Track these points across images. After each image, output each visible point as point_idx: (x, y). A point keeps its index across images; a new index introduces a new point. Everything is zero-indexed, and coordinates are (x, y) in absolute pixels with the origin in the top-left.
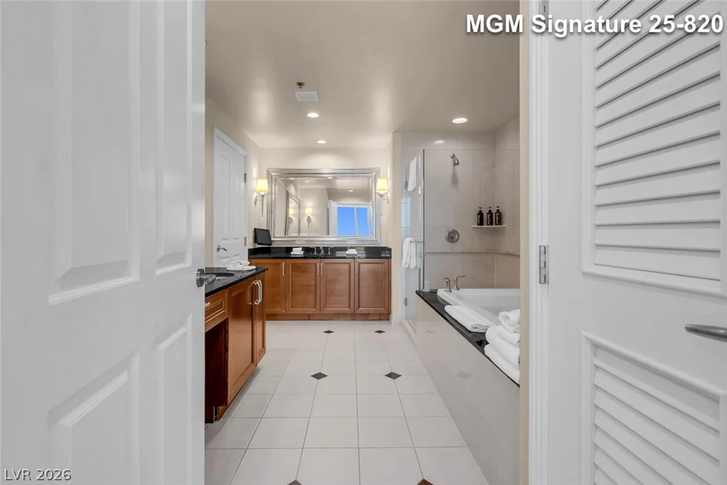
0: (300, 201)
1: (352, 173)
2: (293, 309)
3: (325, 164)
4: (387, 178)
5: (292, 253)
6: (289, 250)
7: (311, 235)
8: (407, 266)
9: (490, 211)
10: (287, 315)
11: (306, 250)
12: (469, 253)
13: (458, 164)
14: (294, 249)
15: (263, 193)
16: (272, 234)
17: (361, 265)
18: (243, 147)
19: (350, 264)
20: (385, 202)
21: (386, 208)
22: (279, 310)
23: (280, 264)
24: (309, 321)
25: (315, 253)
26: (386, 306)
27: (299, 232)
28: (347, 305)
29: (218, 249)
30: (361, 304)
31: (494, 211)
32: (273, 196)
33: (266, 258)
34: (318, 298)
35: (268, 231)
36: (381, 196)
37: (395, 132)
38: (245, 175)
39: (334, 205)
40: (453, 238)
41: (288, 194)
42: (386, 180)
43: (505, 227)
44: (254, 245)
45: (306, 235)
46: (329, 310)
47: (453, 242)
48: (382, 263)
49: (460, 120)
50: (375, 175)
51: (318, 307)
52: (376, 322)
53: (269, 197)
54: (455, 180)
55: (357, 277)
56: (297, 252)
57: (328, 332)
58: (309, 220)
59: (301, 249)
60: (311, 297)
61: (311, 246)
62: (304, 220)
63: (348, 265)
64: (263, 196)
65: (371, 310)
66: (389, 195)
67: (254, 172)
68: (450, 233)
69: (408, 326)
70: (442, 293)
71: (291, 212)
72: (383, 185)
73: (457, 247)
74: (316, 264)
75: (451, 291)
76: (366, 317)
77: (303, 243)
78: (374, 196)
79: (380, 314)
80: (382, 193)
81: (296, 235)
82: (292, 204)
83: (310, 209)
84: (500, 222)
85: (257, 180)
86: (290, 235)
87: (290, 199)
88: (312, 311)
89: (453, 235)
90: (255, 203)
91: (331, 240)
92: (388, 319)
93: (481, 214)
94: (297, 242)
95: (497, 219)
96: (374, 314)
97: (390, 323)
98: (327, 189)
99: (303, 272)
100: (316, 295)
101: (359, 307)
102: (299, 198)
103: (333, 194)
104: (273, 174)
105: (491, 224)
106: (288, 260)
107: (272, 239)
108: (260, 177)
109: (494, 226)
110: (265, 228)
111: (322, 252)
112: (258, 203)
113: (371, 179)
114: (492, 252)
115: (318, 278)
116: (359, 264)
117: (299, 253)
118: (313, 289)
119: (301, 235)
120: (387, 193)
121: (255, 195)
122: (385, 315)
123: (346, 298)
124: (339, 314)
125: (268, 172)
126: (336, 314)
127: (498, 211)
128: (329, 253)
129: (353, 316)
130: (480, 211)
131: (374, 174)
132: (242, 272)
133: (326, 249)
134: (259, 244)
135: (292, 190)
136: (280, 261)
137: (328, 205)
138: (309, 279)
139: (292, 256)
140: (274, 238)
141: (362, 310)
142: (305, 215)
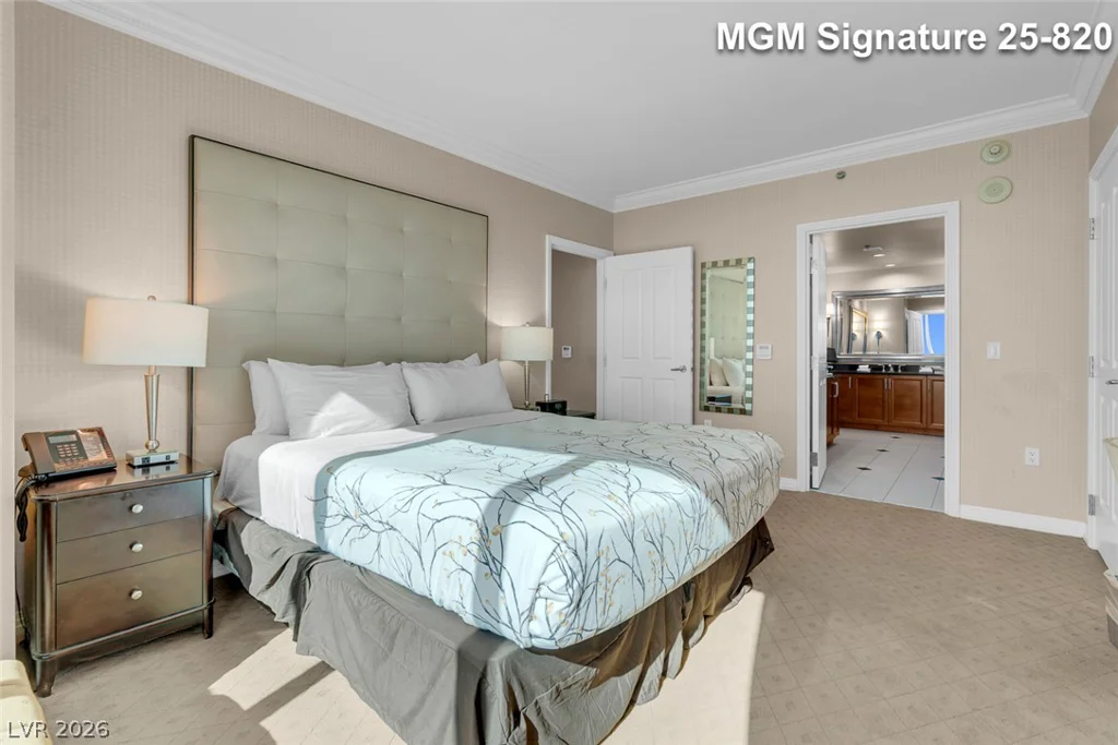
0: (867, 314)
2: (860, 418)
5: (858, 370)
6: (855, 366)
7: (881, 353)
10: (854, 423)
11: (874, 367)
14: (860, 366)
15: (829, 316)
16: (837, 352)
17: (935, 383)
19: (921, 381)
22: (845, 418)
23: (847, 379)
24: (876, 431)
25: (884, 370)
27: (865, 350)
28: (919, 419)
30: (935, 419)
32: (838, 316)
34: (886, 410)
39: (915, 316)
45: (875, 353)
51: (886, 419)
53: (835, 318)
56: (864, 368)
58: (879, 335)
59: (868, 366)
60: (879, 410)
61: (879, 364)
62: (872, 337)
63: (918, 383)
64: (829, 319)
74: (883, 380)
77: (870, 361)
81: (861, 353)
82: (856, 318)
83: (880, 322)
86: (854, 353)
88: (880, 421)
91: (903, 358)
94: (862, 360)
99: (871, 386)
100: (883, 408)
101: (932, 422)
102: (865, 312)
104: (838, 297)
106: (855, 376)
107: (838, 357)
110: (831, 347)
111: (892, 370)
115: (886, 392)
117: (866, 370)
118: (881, 402)
119: (868, 353)
123: (917, 414)
124: (909, 428)
125: (833, 296)
128: (900, 370)
129: (925, 431)
133: (896, 367)
136: (845, 376)
137: (907, 315)
138: (876, 393)
139: (859, 372)
140: (838, 355)
141: (936, 426)
142: (874, 330)
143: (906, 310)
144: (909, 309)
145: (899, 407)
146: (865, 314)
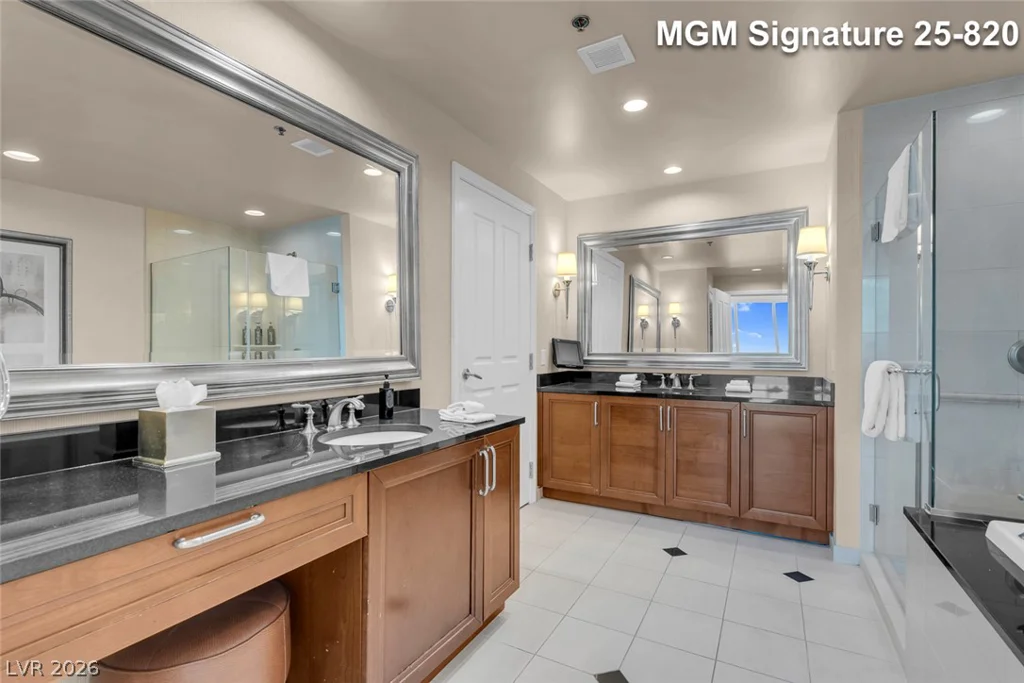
0: (659, 292)
1: (741, 225)
2: (614, 489)
3: (687, 213)
4: (825, 224)
5: (617, 384)
7: (678, 352)
8: (875, 433)
10: (603, 497)
11: (650, 379)
14: (622, 377)
15: (567, 278)
16: (585, 348)
17: (757, 417)
18: (529, 202)
19: (729, 413)
20: (820, 278)
21: (822, 293)
22: (586, 487)
23: (591, 404)
24: (644, 518)
25: (663, 386)
26: (821, 513)
28: (722, 496)
29: (465, 376)
30: (757, 500)
32: (588, 284)
33: (567, 393)
34: (662, 473)
35: (577, 344)
36: (810, 265)
37: (845, 111)
38: (531, 247)
39: (722, 298)
41: (631, 281)
42: (822, 230)
45: (671, 351)
46: (677, 502)
48: (810, 416)
50: (796, 223)
51: (661, 492)
52: (793, 545)
53: (582, 284)
55: (746, 442)
56: (628, 382)
57: (675, 552)
58: (676, 324)
59: (635, 376)
60: (648, 471)
61: (655, 372)
62: (667, 326)
63: (725, 416)
64: (568, 283)
65: (782, 517)
66: (829, 263)
67: (554, 242)
68: (1021, 348)
69: (881, 583)
71: (643, 310)
72: (816, 241)
74: (656, 409)
76: (768, 528)
78: (792, 269)
79: (804, 530)
80: (812, 258)
83: (677, 305)
85: (557, 255)
88: (648, 497)
90: (556, 296)
91: (699, 361)
92: (826, 543)
94: (629, 365)
96: (789, 527)
97: (830, 558)
98: (709, 269)
99: (633, 421)
100: (656, 468)
101: (751, 505)
102: (658, 287)
103: (721, 278)
104: (588, 243)
106: (606, 399)
107: (586, 358)
108: (565, 250)
110: (575, 339)
111: (677, 383)
112: (562, 294)
113: (785, 233)
115: (662, 436)
116: (754, 413)
117: (631, 385)
118: (652, 454)
120: (825, 259)
121: (555, 281)
122: (819, 533)
123: (721, 482)
124: (706, 513)
125: (580, 242)
126: (700, 512)
128: (691, 387)
129: (737, 522)
131: (794, 220)
132: (465, 425)
133: (684, 378)
134: (559, 366)
135: (642, 274)
136: (590, 398)
137: (711, 297)
138: (643, 436)
139: (617, 390)
140: (589, 355)
141: (757, 512)
142: (669, 316)
143: (711, 289)
144: (714, 287)
145: (687, 467)
146: (657, 291)
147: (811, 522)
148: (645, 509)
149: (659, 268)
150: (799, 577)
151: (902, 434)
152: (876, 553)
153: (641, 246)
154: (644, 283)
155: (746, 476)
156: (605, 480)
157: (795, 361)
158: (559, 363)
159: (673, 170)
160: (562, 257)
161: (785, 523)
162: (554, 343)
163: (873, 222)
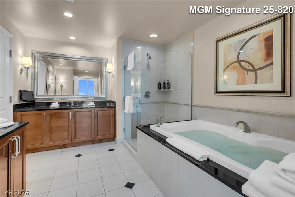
1: (92, 59)
2: (52, 143)
3: (74, 52)
4: (112, 63)
5: (51, 106)
6: (49, 104)
7: (63, 94)
8: (128, 112)
9: (164, 82)
10: (47, 147)
11: (61, 103)
12: (155, 103)
13: (151, 58)
14: (52, 103)
15: (27, 66)
16: (35, 94)
17: (99, 112)
20: (111, 76)
21: (112, 80)
23: (41, 114)
24: (64, 149)
25: (68, 106)
26: (113, 133)
27: (55, 93)
28: (90, 135)
30: (99, 134)
31: (166, 83)
32: (36, 70)
33: (30, 111)
34: (70, 133)
35: (32, 93)
36: (109, 73)
37: (119, 38)
38: (10, 51)
39: (77, 79)
40: (148, 95)
41: (47, 71)
43: (172, 90)
44: (19, 102)
45: (60, 94)
46: (78, 140)
47: (148, 98)
48: (111, 110)
49: (154, 36)
51: (70, 139)
52: (107, 143)
53: (33, 70)
54: (148, 66)
55: (96, 119)
56: (55, 105)
57: (79, 156)
58: (62, 86)
59: (58, 103)
60: (66, 134)
61: (65, 101)
62: (59, 86)
63: (90, 112)
64: (28, 68)
65: (104, 137)
66: (114, 73)
67: (20, 52)
68: (146, 93)
69: (128, 145)
70: (153, 127)
71: (50, 81)
73: (150, 100)
74: (69, 113)
75: (159, 126)
76: (101, 141)
77: (59, 99)
78: (104, 73)
79: (109, 138)
80: (109, 71)
81: (53, 94)
83: (62, 80)
84: (169, 88)
85: (22, 57)
86: (49, 95)
87: (49, 73)
88: (66, 142)
89: (148, 94)
90: (21, 73)
91: (76, 97)
92: (114, 140)
93: (160, 84)
94: (54, 99)
95: (168, 86)
97: (116, 143)
98: (73, 70)
99: (59, 118)
100: (69, 132)
101: (97, 136)
102: (55, 73)
103: (76, 73)
104: (36, 55)
105: (165, 89)
106: (48, 112)
107: (35, 97)
108: (25, 55)
109: (166, 90)
110: (30, 90)
111: (73, 104)
112: (24, 73)
113: (102, 64)
114: (164, 102)
115: (70, 121)
116: (97, 111)
118: (67, 128)
119: (57, 94)
120: (112, 72)
121: (20, 67)
122: (113, 138)
123: (89, 132)
124: (84, 142)
125: (32, 53)
126: (83, 142)
127: (168, 82)
128: (77, 105)
129: (93, 142)
130: (160, 83)
131: (105, 61)
133: (75, 103)
135: (51, 68)
136: (41, 112)
137: (73, 78)
138: (63, 122)
139: (51, 108)
140: (36, 96)
141: (99, 137)
142: (59, 83)
146: (55, 75)
147: (111, 136)
148: (64, 146)
149: (56, 67)
150: (111, 150)
151: (133, 112)
152: (125, 139)
153: (49, 59)
154: (51, 71)
155: (96, 128)
156: (48, 141)
157: (105, 97)
158: (24, 100)
159: (72, 38)
160: (24, 58)
161: (106, 138)
162: (21, 92)
163: (124, 65)
